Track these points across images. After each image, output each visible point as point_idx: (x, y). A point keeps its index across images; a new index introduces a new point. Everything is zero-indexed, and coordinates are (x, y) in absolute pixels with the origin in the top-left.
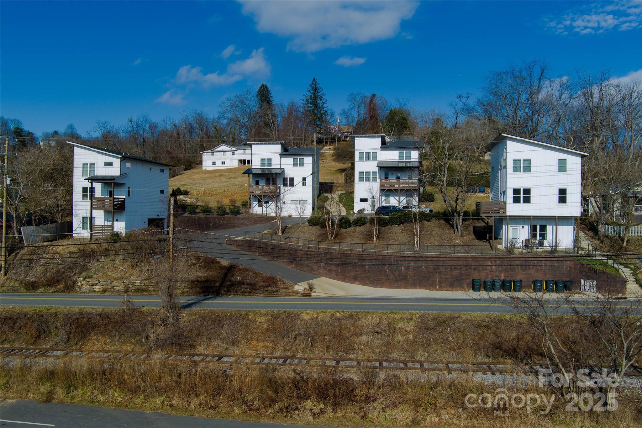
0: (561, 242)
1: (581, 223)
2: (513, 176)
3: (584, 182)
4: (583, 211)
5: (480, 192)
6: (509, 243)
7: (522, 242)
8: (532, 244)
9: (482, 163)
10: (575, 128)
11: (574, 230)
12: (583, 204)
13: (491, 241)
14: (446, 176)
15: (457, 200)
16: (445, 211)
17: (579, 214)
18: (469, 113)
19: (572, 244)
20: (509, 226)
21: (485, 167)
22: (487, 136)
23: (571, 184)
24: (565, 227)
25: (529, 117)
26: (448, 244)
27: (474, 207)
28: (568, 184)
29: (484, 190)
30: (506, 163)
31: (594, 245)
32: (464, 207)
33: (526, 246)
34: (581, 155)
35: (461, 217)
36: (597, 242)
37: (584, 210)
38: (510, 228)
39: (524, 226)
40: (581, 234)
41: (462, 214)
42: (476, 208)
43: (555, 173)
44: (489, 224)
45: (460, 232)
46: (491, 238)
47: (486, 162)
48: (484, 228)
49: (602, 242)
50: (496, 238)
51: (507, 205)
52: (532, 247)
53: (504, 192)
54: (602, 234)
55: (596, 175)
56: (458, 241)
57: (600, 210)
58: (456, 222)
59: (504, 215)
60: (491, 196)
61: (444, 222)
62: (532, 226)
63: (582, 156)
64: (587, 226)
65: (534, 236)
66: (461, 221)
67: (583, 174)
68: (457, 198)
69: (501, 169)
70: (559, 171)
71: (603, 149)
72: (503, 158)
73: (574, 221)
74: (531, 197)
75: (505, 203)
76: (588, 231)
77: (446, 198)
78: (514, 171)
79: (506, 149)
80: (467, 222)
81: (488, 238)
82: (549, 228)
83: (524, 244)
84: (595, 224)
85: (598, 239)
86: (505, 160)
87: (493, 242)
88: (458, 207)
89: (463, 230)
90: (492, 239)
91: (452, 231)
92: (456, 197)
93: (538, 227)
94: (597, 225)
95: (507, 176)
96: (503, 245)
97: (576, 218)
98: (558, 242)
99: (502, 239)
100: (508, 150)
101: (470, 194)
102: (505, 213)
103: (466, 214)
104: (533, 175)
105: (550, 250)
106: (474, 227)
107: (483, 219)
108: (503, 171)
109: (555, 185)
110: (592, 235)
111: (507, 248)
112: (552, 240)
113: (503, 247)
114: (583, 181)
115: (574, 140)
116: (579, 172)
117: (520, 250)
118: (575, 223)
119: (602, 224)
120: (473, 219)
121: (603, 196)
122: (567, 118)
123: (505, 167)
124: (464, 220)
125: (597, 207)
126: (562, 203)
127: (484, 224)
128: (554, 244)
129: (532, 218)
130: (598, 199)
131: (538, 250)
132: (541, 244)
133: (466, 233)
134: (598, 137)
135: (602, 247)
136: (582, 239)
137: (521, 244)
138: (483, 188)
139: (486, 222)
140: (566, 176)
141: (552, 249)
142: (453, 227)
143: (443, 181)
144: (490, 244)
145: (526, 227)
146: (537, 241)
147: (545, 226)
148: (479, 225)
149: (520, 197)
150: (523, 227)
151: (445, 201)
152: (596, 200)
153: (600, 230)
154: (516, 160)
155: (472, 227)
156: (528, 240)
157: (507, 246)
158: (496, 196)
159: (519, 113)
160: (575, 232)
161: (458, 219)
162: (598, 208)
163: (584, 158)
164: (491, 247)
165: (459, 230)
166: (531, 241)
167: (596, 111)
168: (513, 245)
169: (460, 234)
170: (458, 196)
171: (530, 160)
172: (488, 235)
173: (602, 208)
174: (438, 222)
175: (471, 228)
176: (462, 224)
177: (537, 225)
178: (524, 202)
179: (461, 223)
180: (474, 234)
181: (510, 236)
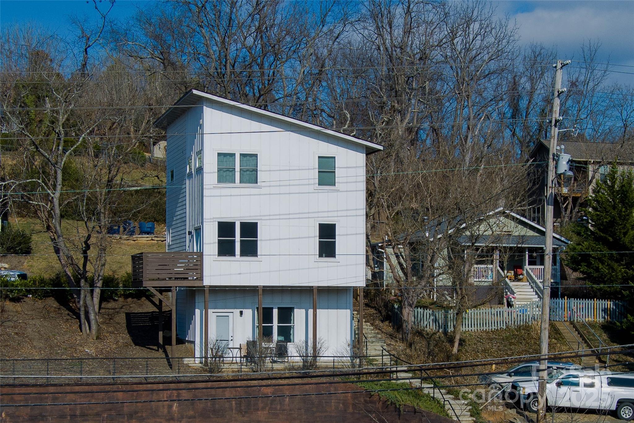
0: (325, 345)
1: (367, 305)
2: (217, 192)
3: (373, 211)
4: (370, 277)
5: (142, 232)
6: (210, 352)
7: (240, 349)
8: (261, 353)
9: (148, 165)
10: (354, 92)
11: (352, 318)
12: (372, 263)
13: (168, 348)
14: (59, 187)
15: (88, 247)
16: (58, 277)
17: (363, 284)
18: (116, 41)
19: (349, 349)
20: (210, 311)
21: (155, 173)
22: (159, 102)
23: (344, 213)
24: (333, 312)
25: (254, 60)
26: (64, 357)
27: (129, 269)
28: (340, 214)
29: (153, 228)
30: (201, 160)
31: (393, 352)
32: (104, 265)
33: (249, 357)
34: (367, 148)
35: (97, 291)
36: (401, 346)
37: (374, 275)
38: (212, 314)
39: (244, 311)
40: (367, 328)
41: (100, 284)
42: (134, 267)
43: (311, 189)
44: (164, 309)
45: (94, 327)
46: (168, 341)
47: (155, 164)
48: (152, 316)
49: (410, 345)
50: (181, 341)
51: (206, 260)
52: (262, 358)
53: (199, 231)
54: (409, 327)
55: (397, 197)
56: (90, 350)
57: (405, 274)
58: (85, 303)
59: (197, 284)
60: (169, 240)
61: (55, 304)
62: (261, 311)
63: (369, 152)
64: (380, 312)
65: (267, 333)
66: (96, 300)
67: (370, 194)
68: (86, 242)
69: (190, 175)
70: (320, 184)
71: (413, 142)
72: (196, 148)
73: (351, 300)
74: (259, 243)
75: (200, 255)
76: (382, 321)
77: (61, 245)
78: (219, 181)
79: (201, 126)
80: (111, 305)
81: (161, 341)
82: (299, 315)
83: (244, 353)
84: (396, 306)
85: (403, 340)
86: (200, 153)
87: (174, 350)
88: (89, 267)
89: (103, 323)
90: (170, 344)
91: (76, 327)
92: (83, 240)
93: (275, 312)
94: (401, 308)
95: (206, 193)
96: (197, 354)
97: (355, 290)
98: (318, 346)
99: (193, 342)
100: (207, 128)
101: (118, 237)
102: (201, 279)
103: (108, 282)
104: (263, 190)
105: (301, 364)
106: (128, 315)
107: (148, 296)
108: (195, 179)
109: (311, 215)
110: (390, 330)
111: (206, 362)
112: (307, 342)
113: (198, 361)
114: (370, 209)
115: (352, 120)
116: (363, 186)
117: (235, 367)
118: (354, 305)
119: (411, 306)
120: (126, 296)
121: (411, 244)
122: (339, 67)
123: (200, 170)
124: (103, 298)
125: (398, 268)
126: (327, 256)
127: (151, 308)
128: (310, 351)
129: (261, 292)
130: (402, 250)
131: (276, 366)
132: (282, 352)
133: (110, 329)
134: (402, 113)
135: (411, 357)
136: (369, 339)
137: (236, 353)
138: (149, 225)
139: (157, 303)
140: (336, 194)
141: (305, 362)
142: (79, 317)
143: (52, 202)
144: (167, 355)
145: (248, 313)
146: (273, 345)
147: (291, 310)
148: (141, 310)
149: (234, 242)
150: (241, 313)
151: (57, 251)
152: (397, 251)
153: (405, 318)
154: (225, 155)
155: (123, 316)
156: (254, 342)
157: (206, 358)
158: (179, 239)
159: (233, 48)
160: (355, 323)
161: (89, 295)
162: (402, 269)
163: (372, 156)
164: (168, 360)
165: (93, 323)
166: (261, 344)
167: (399, 55)
168: (219, 356)
169: (94, 332)
170: (89, 237)
171: (256, 156)
172: (161, 334)
173: (409, 270)
174: (40, 304)
175: (121, 319)
176: (100, 308)
177: (272, 309)
178: (243, 254)
179: (97, 307)
180: (130, 332)
181: (213, 335)
